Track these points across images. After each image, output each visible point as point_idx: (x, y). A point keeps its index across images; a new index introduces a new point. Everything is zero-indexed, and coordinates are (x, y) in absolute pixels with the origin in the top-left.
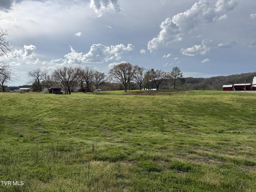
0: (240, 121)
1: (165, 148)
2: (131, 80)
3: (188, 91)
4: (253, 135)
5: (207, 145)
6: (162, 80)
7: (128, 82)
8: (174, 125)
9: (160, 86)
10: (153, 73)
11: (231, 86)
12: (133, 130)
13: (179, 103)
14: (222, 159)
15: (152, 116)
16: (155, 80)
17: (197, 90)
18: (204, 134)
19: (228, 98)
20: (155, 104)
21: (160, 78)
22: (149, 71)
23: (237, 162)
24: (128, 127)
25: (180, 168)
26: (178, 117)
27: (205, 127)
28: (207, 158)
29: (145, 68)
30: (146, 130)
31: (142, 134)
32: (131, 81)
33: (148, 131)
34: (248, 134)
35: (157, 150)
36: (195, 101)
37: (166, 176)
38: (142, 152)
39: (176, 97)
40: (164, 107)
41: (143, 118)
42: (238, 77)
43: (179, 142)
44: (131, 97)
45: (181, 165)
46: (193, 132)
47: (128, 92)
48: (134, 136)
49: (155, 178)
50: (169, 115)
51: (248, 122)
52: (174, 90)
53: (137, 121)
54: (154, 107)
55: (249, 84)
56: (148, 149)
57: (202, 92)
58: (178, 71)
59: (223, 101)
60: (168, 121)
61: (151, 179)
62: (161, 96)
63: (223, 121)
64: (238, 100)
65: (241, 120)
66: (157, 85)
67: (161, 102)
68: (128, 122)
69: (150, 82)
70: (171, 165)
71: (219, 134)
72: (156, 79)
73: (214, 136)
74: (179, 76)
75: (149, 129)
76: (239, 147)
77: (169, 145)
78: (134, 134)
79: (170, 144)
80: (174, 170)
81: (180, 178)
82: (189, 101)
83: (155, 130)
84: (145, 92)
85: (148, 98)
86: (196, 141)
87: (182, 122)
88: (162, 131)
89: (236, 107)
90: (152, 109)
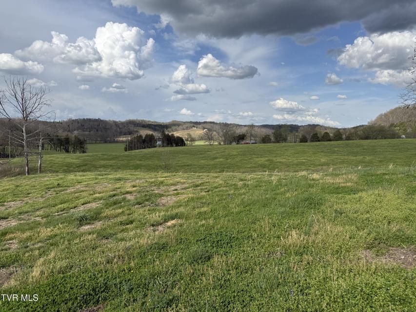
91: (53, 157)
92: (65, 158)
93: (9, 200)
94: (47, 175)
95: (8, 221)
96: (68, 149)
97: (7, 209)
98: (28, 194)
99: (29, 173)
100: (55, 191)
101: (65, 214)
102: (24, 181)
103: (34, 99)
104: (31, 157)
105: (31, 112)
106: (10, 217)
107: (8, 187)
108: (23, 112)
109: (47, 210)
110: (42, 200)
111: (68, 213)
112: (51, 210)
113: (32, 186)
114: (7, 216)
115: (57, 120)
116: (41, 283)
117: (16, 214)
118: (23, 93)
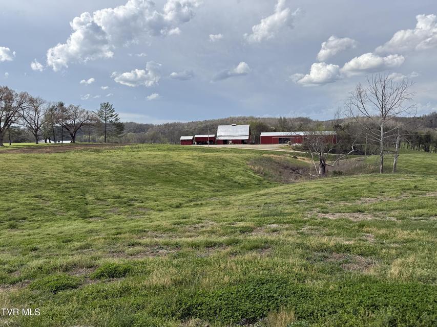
0: (203, 188)
1: (88, 246)
2: (12, 122)
3: (129, 145)
4: (218, 206)
5: (158, 228)
6: (82, 124)
7: (5, 125)
8: (107, 204)
9: (78, 137)
10: (63, 111)
11: (190, 138)
12: (22, 224)
13: (114, 166)
14: (178, 246)
15: (63, 192)
16: (67, 124)
17: (143, 143)
18: (155, 213)
19: (187, 155)
20: (69, 170)
21: (77, 121)
22: (53, 107)
23: (196, 246)
24: (10, 220)
25: (113, 273)
26: (113, 189)
27: (156, 201)
28: (156, 248)
29: (44, 99)
30: (52, 220)
31: (44, 228)
32: (13, 125)
33: (56, 221)
34: (212, 205)
35: (73, 253)
36: (141, 162)
37: (88, 292)
38: (41, 262)
39: (108, 156)
40: (87, 174)
41: (44, 198)
42: (199, 126)
43: (114, 231)
44: (14, 158)
45: (115, 268)
46: (137, 213)
47: (7, 147)
48: (25, 235)
49: (68, 300)
50: (97, 188)
51: (213, 189)
52: (104, 143)
53: (30, 204)
54: (67, 175)
55: (213, 136)
56: (55, 253)
57: (152, 147)
58: (110, 109)
59: (181, 160)
60: (96, 199)
61: (59, 304)
62: (81, 154)
63: (181, 189)
64: (200, 159)
65: (204, 186)
66: (71, 135)
67: (82, 166)
68: (8, 210)
69: (56, 127)
70: (97, 271)
71: (176, 210)
72: (69, 122)
73: (169, 213)
74: (113, 119)
75: (58, 217)
76: (200, 224)
77: (96, 239)
78: (24, 231)
79: (97, 237)
80: (103, 279)
81: (112, 290)
82: (130, 162)
83: (70, 218)
84: (46, 147)
85: (53, 159)
86: (142, 226)
87: (119, 197)
88: (84, 218)
89: (198, 169)
90: (63, 179)
91: (409, 156)
92: (424, 158)
93: (365, 195)
94: (402, 175)
95: (364, 215)
96: (429, 148)
97: (362, 203)
98: (383, 192)
99: (382, 172)
100: (411, 193)
101: (424, 221)
102: (378, 179)
103: (395, 95)
104: (386, 155)
105: (390, 109)
106: (366, 211)
107: (364, 183)
108: (382, 109)
109: (402, 212)
110: (397, 201)
111: (427, 220)
112: (408, 213)
113: (386, 185)
114: (363, 210)
115: (418, 116)
116: (400, 283)
117: (371, 209)
118: (383, 90)
